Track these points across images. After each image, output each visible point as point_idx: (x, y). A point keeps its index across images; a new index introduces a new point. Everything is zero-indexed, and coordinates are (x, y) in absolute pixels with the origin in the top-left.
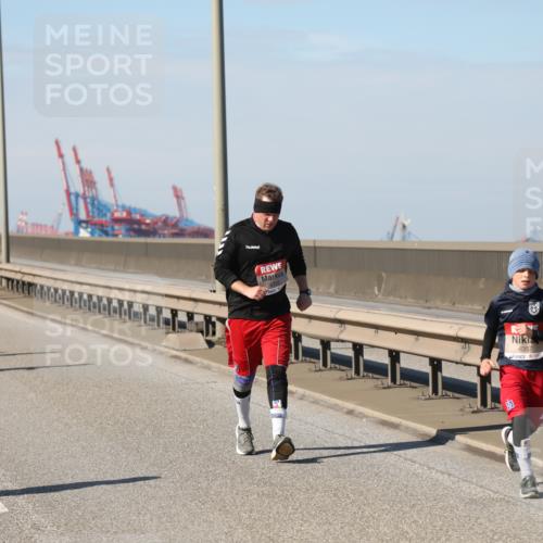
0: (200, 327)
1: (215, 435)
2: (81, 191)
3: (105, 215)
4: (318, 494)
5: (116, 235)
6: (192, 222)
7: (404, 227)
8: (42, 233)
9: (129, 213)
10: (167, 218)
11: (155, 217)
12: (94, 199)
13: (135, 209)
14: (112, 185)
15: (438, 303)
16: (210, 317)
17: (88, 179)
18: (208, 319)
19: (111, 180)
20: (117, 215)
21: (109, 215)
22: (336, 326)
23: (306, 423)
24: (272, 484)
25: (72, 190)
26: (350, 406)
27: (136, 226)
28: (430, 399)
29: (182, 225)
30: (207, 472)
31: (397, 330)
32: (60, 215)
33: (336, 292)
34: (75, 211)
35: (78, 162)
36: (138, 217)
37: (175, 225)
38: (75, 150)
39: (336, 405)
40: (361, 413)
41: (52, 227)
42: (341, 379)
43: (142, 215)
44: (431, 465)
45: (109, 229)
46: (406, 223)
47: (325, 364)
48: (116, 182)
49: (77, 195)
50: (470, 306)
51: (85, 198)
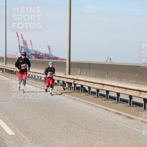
0: (61, 84)
1: (70, 115)
2: (23, 46)
3: (29, 53)
4: (102, 133)
5: (32, 58)
6: (53, 55)
7: (110, 58)
8: (12, 57)
9: (36, 52)
10: (46, 54)
11: (43, 54)
12: (26, 48)
13: (38, 52)
14: (31, 45)
15: (124, 80)
16: (64, 82)
17: (25, 43)
18: (63, 82)
19: (31, 43)
20: (32, 53)
21: (30, 53)
22: (102, 85)
23: (95, 112)
24: (88, 130)
25: (21, 46)
26: (106, 108)
27: (38, 56)
28: (129, 107)
29: (50, 56)
30: (69, 125)
31: (120, 87)
32: (17, 52)
33: (95, 76)
34: (21, 51)
35: (22, 38)
36: (38, 53)
37: (48, 56)
38: (21, 35)
39: (103, 108)
40: (109, 110)
41: (15, 55)
42: (103, 100)
43: (39, 53)
44: (133, 126)
45: (30, 56)
46: (111, 58)
47: (98, 96)
48: (32, 44)
49: (22, 47)
50: (133, 81)
51: (24, 48)
